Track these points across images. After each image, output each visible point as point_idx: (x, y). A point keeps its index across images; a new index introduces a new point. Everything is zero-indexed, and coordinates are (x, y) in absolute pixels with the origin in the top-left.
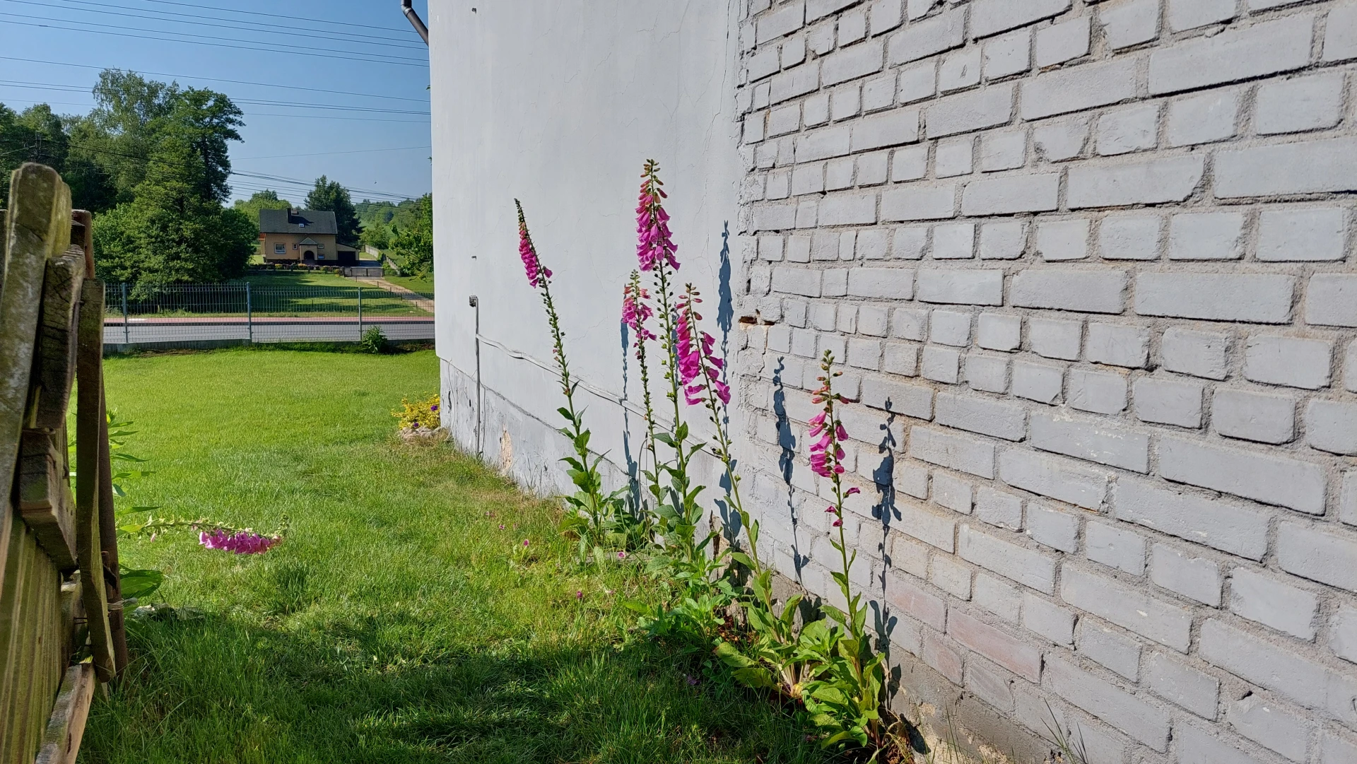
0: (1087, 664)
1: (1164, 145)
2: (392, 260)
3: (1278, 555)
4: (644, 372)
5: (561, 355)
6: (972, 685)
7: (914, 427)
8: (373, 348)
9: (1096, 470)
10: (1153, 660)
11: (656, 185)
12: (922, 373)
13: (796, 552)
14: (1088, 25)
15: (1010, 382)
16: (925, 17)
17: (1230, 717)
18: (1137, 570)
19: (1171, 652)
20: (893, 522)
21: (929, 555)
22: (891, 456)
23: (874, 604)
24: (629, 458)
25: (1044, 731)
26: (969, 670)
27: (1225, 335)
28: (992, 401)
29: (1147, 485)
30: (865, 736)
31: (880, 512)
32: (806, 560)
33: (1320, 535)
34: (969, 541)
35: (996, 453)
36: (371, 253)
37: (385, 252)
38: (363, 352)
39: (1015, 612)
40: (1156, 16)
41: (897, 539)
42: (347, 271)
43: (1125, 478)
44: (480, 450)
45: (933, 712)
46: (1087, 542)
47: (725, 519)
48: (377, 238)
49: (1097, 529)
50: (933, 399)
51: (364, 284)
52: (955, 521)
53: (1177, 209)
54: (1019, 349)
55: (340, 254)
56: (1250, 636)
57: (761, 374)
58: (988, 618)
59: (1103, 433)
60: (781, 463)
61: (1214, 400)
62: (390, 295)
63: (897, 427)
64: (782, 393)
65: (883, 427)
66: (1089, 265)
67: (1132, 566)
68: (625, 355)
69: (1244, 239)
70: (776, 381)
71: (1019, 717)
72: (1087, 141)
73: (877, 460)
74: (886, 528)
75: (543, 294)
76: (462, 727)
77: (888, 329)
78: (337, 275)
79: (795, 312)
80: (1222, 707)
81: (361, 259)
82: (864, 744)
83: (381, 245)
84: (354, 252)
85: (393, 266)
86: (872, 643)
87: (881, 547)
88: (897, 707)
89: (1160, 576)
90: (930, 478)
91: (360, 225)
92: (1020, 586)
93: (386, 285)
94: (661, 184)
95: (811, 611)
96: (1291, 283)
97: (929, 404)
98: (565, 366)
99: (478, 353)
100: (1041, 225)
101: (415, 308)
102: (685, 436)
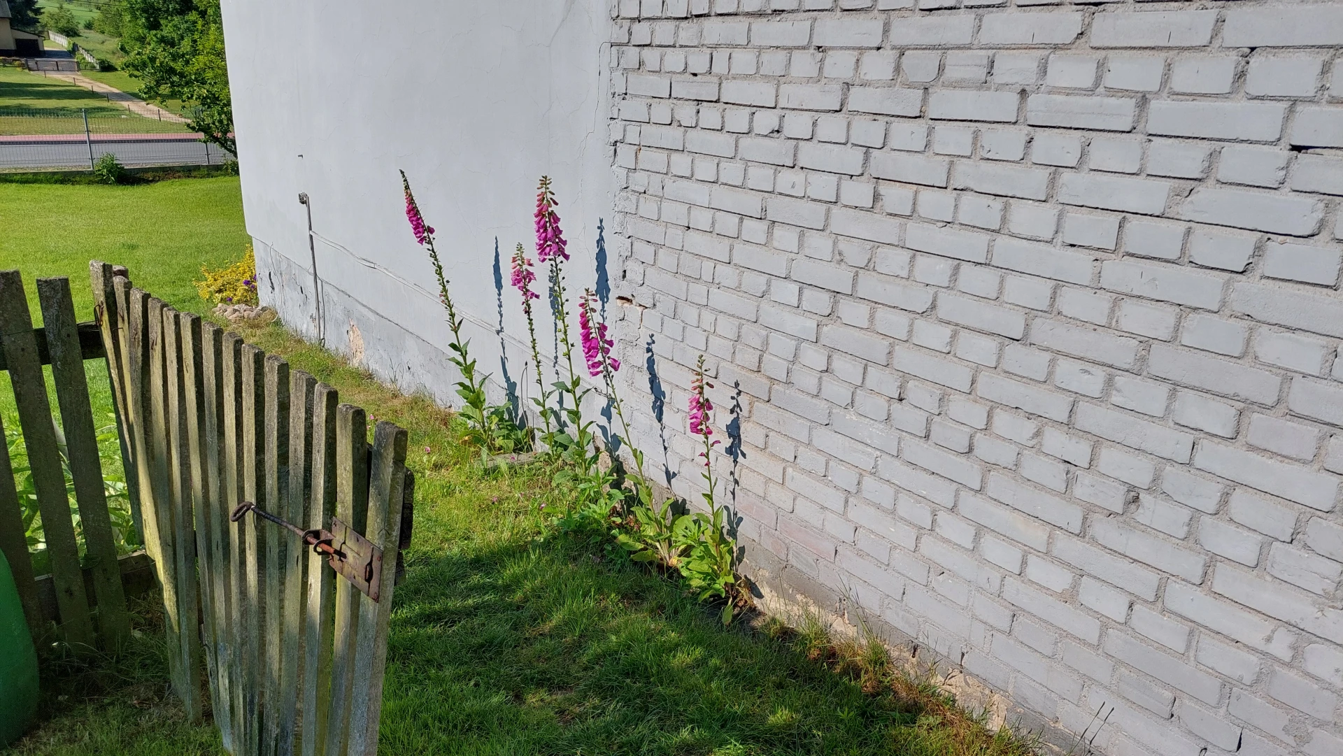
0: (860, 554)
1: (912, 278)
2: (87, 51)
3: (959, 507)
4: (531, 324)
5: (447, 299)
6: (793, 561)
7: (756, 403)
8: (109, 179)
9: (869, 450)
10: (896, 553)
11: (549, 196)
12: (762, 370)
13: (667, 469)
14: (873, 191)
15: (820, 389)
16: (766, 136)
17: (934, 584)
18: (891, 507)
19: (906, 550)
20: (740, 458)
21: (766, 483)
22: (738, 417)
23: (726, 508)
24: (508, 379)
25: (835, 588)
26: (791, 552)
27: (939, 392)
28: (809, 398)
29: (897, 463)
30: (723, 590)
31: (731, 451)
32: (675, 475)
33: (978, 500)
34: (793, 478)
35: (810, 429)
36: (56, 42)
37: (76, 40)
38: (98, 182)
39: (821, 522)
40: (911, 203)
41: (744, 470)
42: (31, 63)
43: (885, 456)
44: (322, 337)
45: (767, 574)
46: (863, 488)
47: (607, 439)
48: (62, 23)
49: (868, 481)
50: (770, 388)
51: (56, 80)
52: (784, 465)
53: (918, 316)
54: (827, 371)
55: (18, 42)
56: (945, 545)
57: (637, 342)
58: (804, 524)
59: (874, 430)
60: (654, 408)
61: (932, 426)
62: (92, 95)
63: (743, 400)
64: (654, 360)
65: (733, 398)
66: (869, 333)
67: (887, 503)
68: (499, 295)
69: (951, 343)
70: (649, 350)
71: (821, 580)
72: (870, 260)
73: (729, 418)
74: (735, 461)
75: (429, 250)
76: (453, 613)
77: (739, 336)
78: (19, 69)
79: (665, 305)
80: (930, 579)
81: (46, 49)
82: (723, 595)
83: (70, 32)
84: (37, 40)
85: (89, 59)
86: (725, 531)
87: (732, 473)
88: (742, 570)
89: (901, 511)
90: (767, 436)
91: (37, 6)
92: (823, 508)
93: (85, 82)
94: (553, 194)
95: (679, 509)
96: (971, 374)
97: (767, 391)
98: (451, 308)
99: (312, 248)
100: (841, 301)
101: (127, 112)
102: (578, 384)
